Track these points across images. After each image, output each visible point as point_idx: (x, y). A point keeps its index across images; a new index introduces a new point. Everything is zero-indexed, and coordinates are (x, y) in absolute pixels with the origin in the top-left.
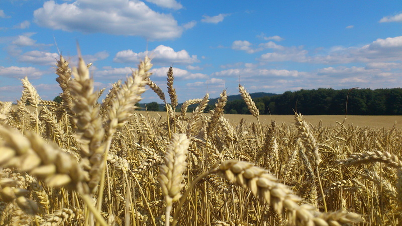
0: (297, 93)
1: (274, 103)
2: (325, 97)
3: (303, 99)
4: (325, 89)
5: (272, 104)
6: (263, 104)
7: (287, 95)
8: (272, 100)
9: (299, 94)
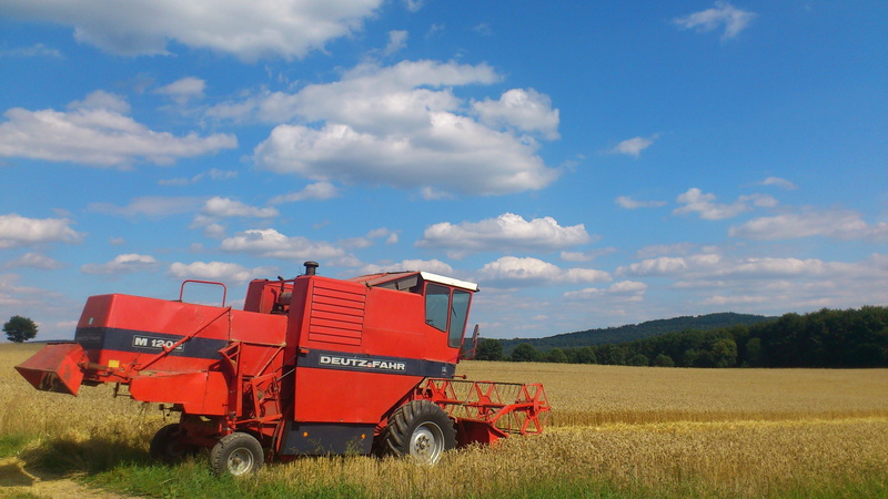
0: (811, 318)
1: (758, 340)
2: (881, 328)
3: (826, 331)
4: (880, 308)
5: (755, 342)
6: (733, 343)
7: (788, 321)
8: (753, 333)
9: (816, 321)
